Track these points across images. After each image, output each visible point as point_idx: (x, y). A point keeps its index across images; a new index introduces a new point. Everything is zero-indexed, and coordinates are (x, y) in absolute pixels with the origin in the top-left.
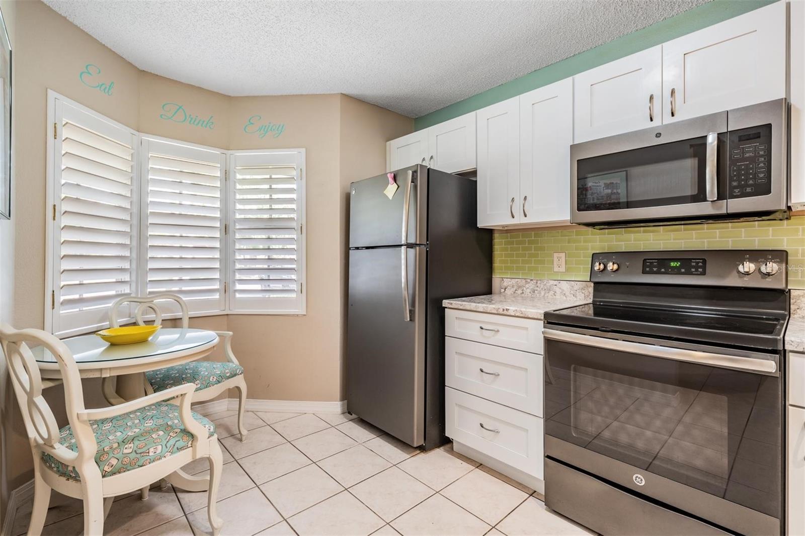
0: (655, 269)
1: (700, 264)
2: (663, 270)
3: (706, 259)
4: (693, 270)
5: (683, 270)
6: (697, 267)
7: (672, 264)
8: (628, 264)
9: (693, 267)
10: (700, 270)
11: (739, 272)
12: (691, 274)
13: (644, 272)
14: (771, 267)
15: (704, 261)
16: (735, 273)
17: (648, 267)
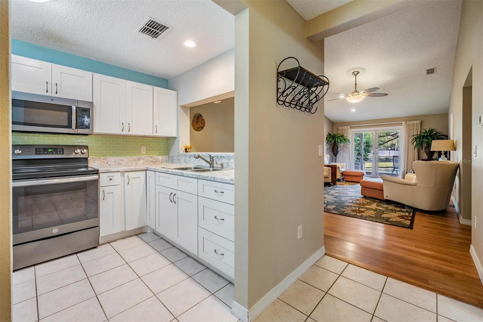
0: (42, 153)
1: (61, 150)
2: (46, 153)
3: (64, 148)
4: (59, 152)
5: (55, 153)
6: (60, 152)
7: (49, 150)
8: (27, 150)
9: (59, 151)
10: (61, 152)
11: (75, 153)
12: (58, 154)
13: (36, 154)
14: (85, 151)
15: (63, 149)
16: (74, 153)
17: (38, 151)
